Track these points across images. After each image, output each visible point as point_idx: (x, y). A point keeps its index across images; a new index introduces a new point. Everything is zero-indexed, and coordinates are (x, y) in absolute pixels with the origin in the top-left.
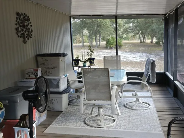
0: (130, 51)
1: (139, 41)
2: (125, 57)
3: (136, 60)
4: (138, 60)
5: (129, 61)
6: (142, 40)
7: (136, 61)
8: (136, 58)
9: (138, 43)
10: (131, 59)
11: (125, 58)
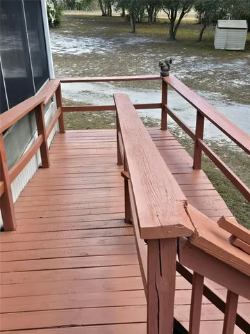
0: (73, 34)
1: (100, 13)
2: (58, 46)
3: (77, 51)
4: (80, 52)
5: (61, 54)
6: (107, 10)
7: (74, 54)
8: (78, 49)
9: (96, 17)
10: (67, 51)
11: (57, 48)
